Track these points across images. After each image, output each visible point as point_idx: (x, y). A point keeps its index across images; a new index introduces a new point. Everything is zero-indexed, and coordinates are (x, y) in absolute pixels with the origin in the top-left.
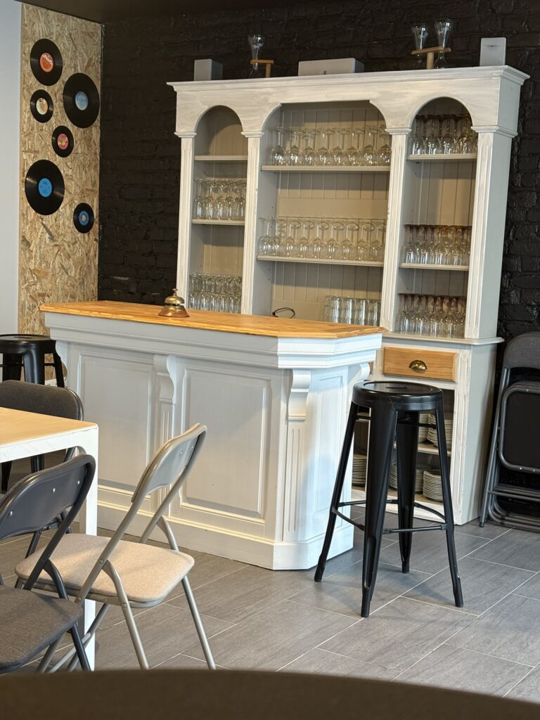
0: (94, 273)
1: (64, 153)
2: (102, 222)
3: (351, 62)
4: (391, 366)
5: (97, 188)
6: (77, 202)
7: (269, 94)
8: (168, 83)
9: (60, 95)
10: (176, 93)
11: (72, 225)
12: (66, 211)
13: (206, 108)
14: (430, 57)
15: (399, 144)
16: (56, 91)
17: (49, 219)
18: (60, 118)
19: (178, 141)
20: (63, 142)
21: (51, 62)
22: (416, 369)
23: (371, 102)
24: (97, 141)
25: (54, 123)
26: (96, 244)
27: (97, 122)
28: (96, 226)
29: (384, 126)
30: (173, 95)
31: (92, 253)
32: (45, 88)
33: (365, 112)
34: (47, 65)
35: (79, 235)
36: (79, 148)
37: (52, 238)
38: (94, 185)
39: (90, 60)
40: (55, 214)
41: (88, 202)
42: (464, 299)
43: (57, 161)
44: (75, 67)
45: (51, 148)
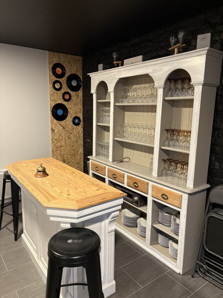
0: (82, 138)
1: (67, 101)
2: (84, 122)
3: (141, 57)
4: (154, 193)
6: (73, 116)
7: (115, 75)
8: (88, 74)
9: (65, 81)
10: (90, 77)
11: (72, 123)
12: (69, 119)
13: (98, 82)
14: (176, 50)
15: (160, 92)
16: (63, 80)
17: (63, 123)
18: (65, 89)
20: (67, 97)
21: (61, 71)
23: (149, 74)
24: (82, 96)
25: (63, 91)
26: (82, 129)
27: (81, 89)
28: (82, 123)
31: (80, 132)
32: (59, 80)
34: (59, 72)
35: (75, 127)
36: (74, 98)
37: (64, 128)
38: (81, 110)
39: (77, 69)
40: (65, 121)
41: (78, 115)
43: (65, 103)
44: (71, 72)
45: (62, 99)
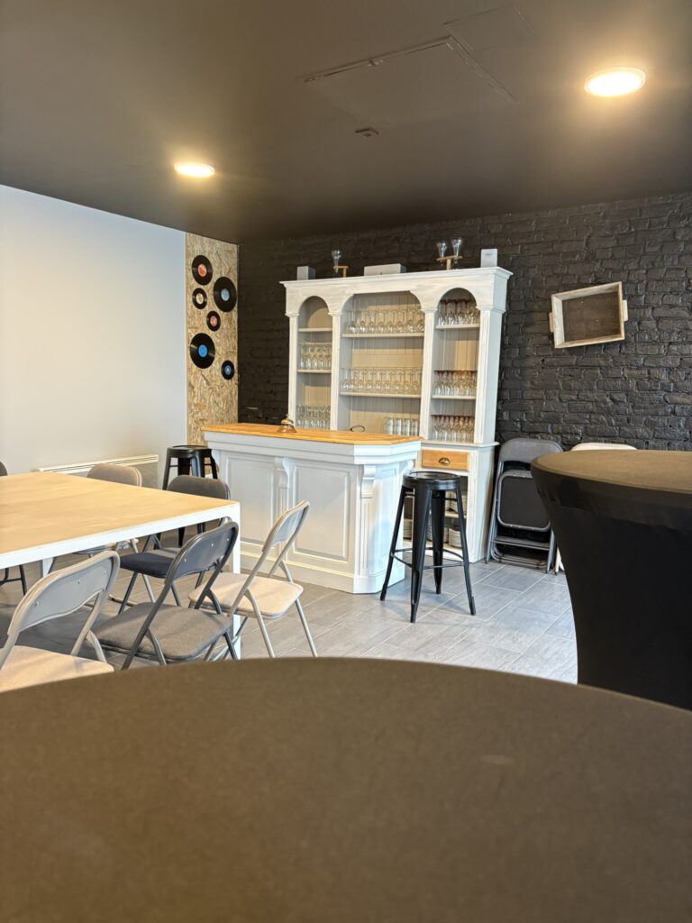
0: (235, 405)
1: (214, 328)
2: (240, 372)
3: (398, 266)
4: (426, 461)
5: (236, 351)
6: (223, 360)
7: (346, 288)
8: (281, 282)
9: (211, 291)
10: (285, 289)
11: (221, 375)
12: (216, 366)
13: (305, 298)
14: (449, 262)
15: (430, 319)
16: (209, 288)
17: (206, 371)
18: (212, 306)
19: (288, 319)
20: (214, 321)
21: (205, 270)
22: (443, 463)
23: (412, 292)
24: (236, 320)
25: (208, 309)
26: (236, 387)
27: (236, 308)
28: (236, 375)
29: (420, 308)
30: (283, 290)
31: (234, 393)
32: (202, 287)
33: (407, 298)
34: (202, 272)
35: (226, 381)
36: (224, 325)
37: (208, 383)
38: (234, 348)
39: (230, 268)
40: (209, 368)
41: (230, 359)
42: (473, 418)
43: (210, 333)
44: (221, 272)
45: (206, 326)
